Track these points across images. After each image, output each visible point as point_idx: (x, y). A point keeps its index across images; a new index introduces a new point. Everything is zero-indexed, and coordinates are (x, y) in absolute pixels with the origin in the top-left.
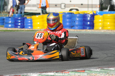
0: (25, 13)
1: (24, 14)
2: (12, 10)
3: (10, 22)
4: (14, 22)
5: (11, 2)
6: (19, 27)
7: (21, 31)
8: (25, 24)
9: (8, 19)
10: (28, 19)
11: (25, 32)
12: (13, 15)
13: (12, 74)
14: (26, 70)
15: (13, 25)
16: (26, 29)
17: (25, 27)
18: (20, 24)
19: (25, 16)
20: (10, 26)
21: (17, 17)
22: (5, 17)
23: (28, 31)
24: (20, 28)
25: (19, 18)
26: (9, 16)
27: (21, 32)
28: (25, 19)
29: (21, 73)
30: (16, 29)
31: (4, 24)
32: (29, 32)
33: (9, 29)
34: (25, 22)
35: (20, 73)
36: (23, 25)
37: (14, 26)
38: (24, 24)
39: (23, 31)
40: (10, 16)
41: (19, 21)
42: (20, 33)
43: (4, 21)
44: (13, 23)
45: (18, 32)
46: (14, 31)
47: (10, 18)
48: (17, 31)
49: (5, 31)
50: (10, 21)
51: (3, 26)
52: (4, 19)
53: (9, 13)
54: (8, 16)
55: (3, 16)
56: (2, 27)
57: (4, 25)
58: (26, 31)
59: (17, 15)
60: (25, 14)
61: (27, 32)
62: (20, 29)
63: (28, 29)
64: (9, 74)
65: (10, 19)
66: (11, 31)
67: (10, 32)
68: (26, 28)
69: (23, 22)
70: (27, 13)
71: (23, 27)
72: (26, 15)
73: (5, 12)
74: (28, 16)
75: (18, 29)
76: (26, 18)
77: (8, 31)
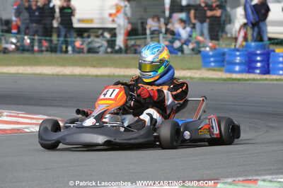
0: (270, 39)
1: (269, 42)
2: (242, 34)
3: (238, 61)
4: (247, 59)
5: (241, 15)
6: (258, 71)
7: (261, 80)
8: (271, 65)
9: (234, 53)
10: (278, 53)
11: (271, 82)
12: (244, 43)
13: (240, 176)
14: (272, 168)
15: (243, 67)
16: (274, 77)
17: (271, 72)
18: (259, 65)
19: (272, 47)
20: (237, 68)
21: (253, 50)
22: (226, 50)
23: (277, 80)
24: (259, 74)
25: (258, 52)
26: (235, 46)
27: (261, 82)
28: (272, 53)
29: (260, 175)
30: (251, 76)
31: (225, 63)
32: (279, 82)
33: (234, 76)
34: (271, 60)
35: (257, 175)
36: (266, 66)
37: (247, 69)
38: (268, 65)
39: (266, 79)
40: (237, 46)
41: (259, 58)
42: (260, 84)
43: (224, 59)
44: (244, 61)
45: (255, 82)
46: (247, 80)
47: (238, 50)
48: (254, 80)
49: (225, 80)
50: (238, 58)
51: (222, 68)
52: (224, 54)
53: (236, 39)
54: (233, 47)
55: (224, 45)
56: (219, 70)
57: (224, 66)
58: (273, 80)
59: (253, 44)
60: (272, 41)
61: (275, 82)
62: (259, 77)
63: (278, 77)
64: (234, 177)
65: (238, 53)
66: (239, 80)
67: (236, 82)
68: (274, 74)
69: (266, 60)
70: (276, 41)
71: (266, 71)
72: (273, 44)
73: (228, 38)
74: (278, 46)
75: (256, 76)
76: (274, 51)
77: (233, 80)
